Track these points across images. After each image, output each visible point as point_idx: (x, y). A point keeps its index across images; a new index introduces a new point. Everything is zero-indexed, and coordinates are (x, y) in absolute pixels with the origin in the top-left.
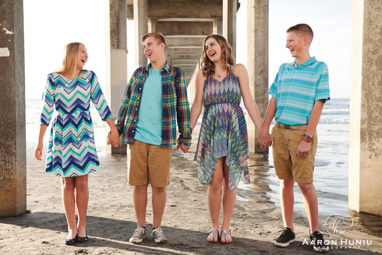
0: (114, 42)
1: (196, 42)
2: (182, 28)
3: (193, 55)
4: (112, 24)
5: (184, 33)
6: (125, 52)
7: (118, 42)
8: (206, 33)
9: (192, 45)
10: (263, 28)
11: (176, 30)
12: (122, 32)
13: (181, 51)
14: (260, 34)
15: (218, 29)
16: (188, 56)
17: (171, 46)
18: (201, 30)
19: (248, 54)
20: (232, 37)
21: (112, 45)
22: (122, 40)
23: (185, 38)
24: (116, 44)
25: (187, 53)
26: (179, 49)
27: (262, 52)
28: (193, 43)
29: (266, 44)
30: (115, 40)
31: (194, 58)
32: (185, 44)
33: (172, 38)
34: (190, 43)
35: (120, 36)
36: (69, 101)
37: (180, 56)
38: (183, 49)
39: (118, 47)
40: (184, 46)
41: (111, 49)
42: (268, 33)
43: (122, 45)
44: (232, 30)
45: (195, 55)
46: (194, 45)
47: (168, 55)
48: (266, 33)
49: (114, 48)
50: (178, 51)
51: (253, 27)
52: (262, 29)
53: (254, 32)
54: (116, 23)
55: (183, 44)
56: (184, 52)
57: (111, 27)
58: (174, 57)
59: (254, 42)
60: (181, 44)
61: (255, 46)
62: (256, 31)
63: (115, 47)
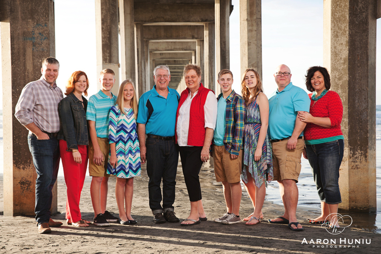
0: (106, 57)
1: (184, 46)
2: (169, 33)
3: (181, 60)
4: (103, 38)
5: (171, 38)
6: (117, 66)
7: (110, 56)
8: (196, 36)
9: (180, 49)
10: (256, 40)
11: (163, 33)
12: (114, 45)
13: (168, 56)
14: (253, 46)
15: (209, 34)
16: (175, 61)
17: (156, 50)
18: (190, 33)
19: (242, 67)
20: (225, 45)
21: (105, 60)
22: (114, 54)
23: (172, 42)
24: (108, 58)
25: (174, 58)
26: (165, 53)
27: (255, 65)
28: (181, 47)
29: (259, 56)
30: (108, 55)
31: (181, 63)
32: (173, 48)
33: (158, 42)
34: (178, 47)
35: (112, 50)
36: (129, 124)
37: (166, 61)
38: (169, 53)
39: (110, 62)
40: (171, 50)
41: (103, 63)
42: (261, 45)
43: (114, 59)
44: (225, 37)
45: (184, 59)
46: (183, 49)
47: (153, 60)
48: (259, 46)
49: (106, 62)
50: (164, 56)
51: (246, 40)
52: (255, 42)
53: (247, 44)
54: (108, 37)
55: (170, 48)
56: (170, 56)
57: (103, 41)
58: (159, 63)
59: (247, 54)
60: (168, 49)
61: (249, 58)
62: (249, 44)
63: (108, 61)
